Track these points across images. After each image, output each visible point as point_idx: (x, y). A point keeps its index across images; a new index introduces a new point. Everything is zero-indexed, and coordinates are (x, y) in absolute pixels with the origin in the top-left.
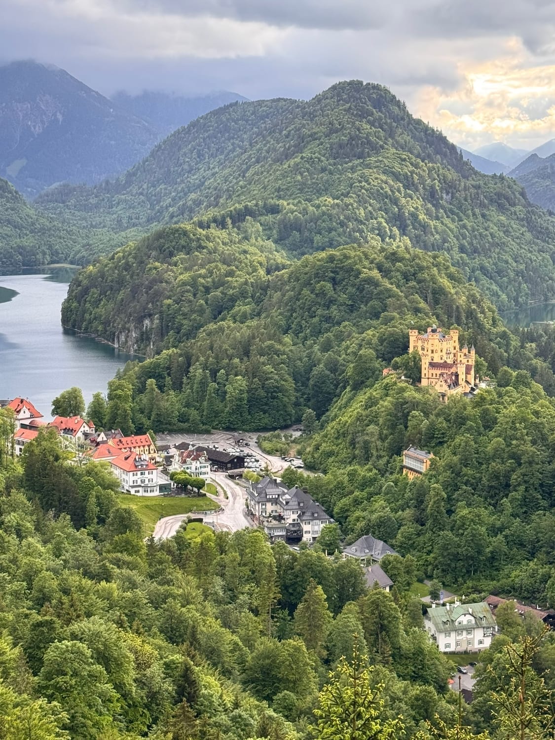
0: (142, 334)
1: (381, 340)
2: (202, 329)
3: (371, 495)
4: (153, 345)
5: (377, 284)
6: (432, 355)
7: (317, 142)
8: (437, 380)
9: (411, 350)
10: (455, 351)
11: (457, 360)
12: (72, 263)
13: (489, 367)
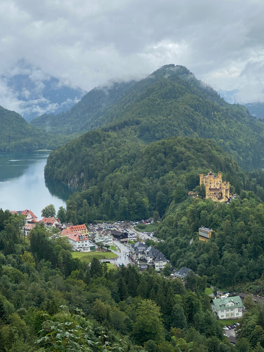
0: (80, 179)
1: (187, 179)
2: (107, 176)
4: (85, 185)
5: (184, 154)
6: (210, 185)
7: (155, 92)
8: (213, 196)
9: (201, 183)
10: (220, 183)
11: (221, 187)
12: (48, 149)
13: (236, 189)
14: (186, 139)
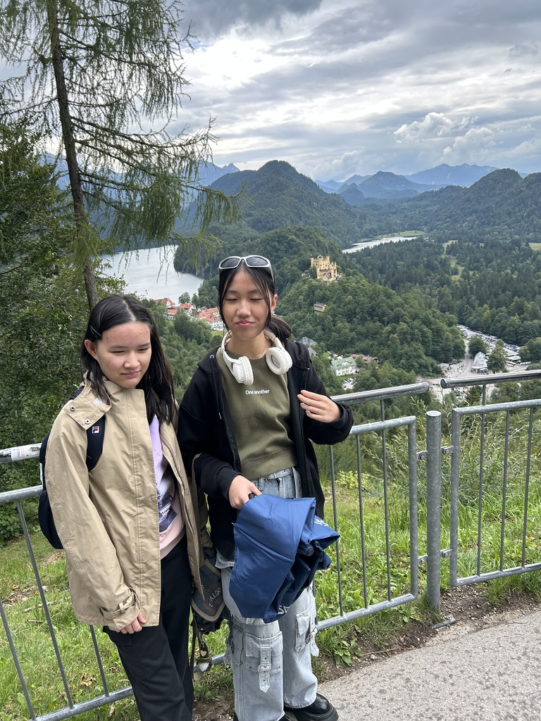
1: (299, 263)
3: (304, 322)
5: (295, 241)
6: (320, 267)
8: (323, 276)
9: (312, 266)
10: (329, 264)
11: (330, 268)
13: (342, 269)
14: (295, 227)
